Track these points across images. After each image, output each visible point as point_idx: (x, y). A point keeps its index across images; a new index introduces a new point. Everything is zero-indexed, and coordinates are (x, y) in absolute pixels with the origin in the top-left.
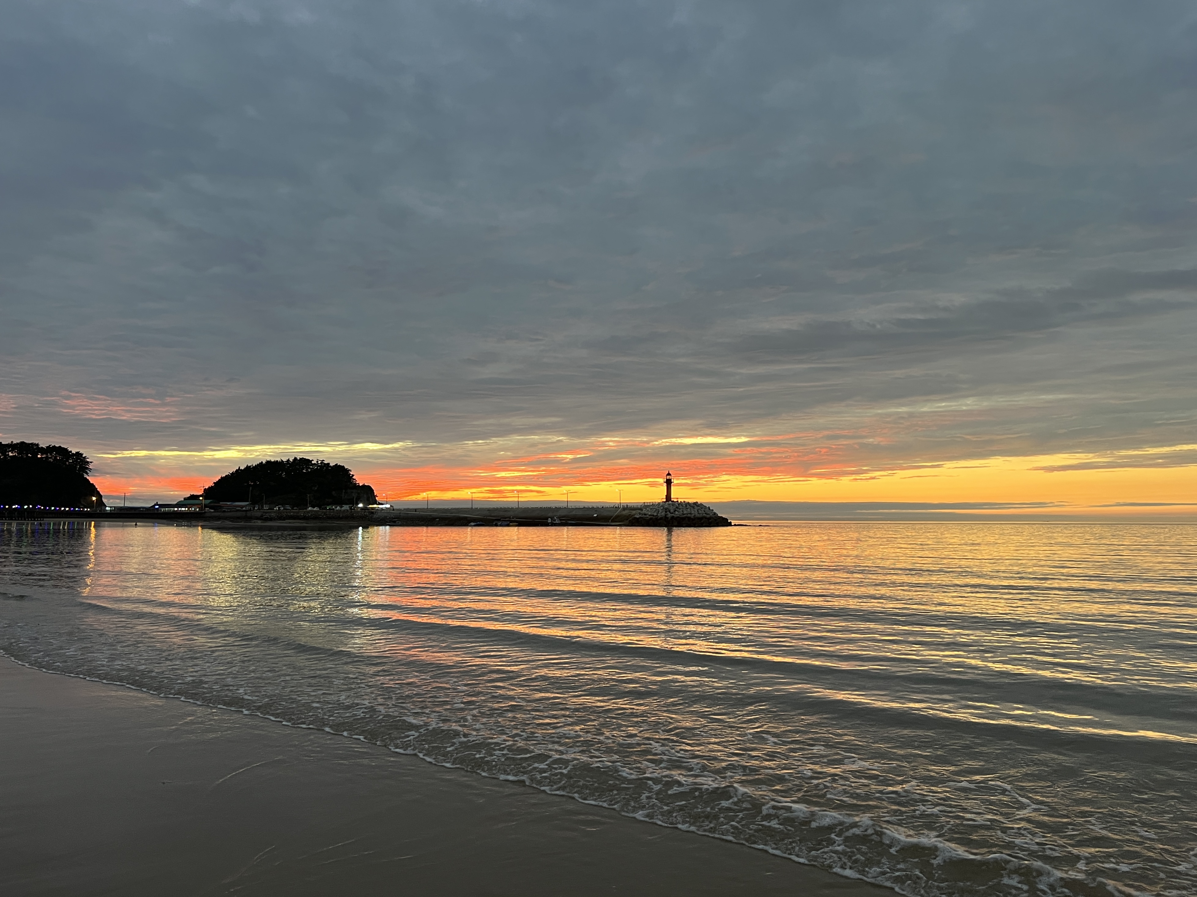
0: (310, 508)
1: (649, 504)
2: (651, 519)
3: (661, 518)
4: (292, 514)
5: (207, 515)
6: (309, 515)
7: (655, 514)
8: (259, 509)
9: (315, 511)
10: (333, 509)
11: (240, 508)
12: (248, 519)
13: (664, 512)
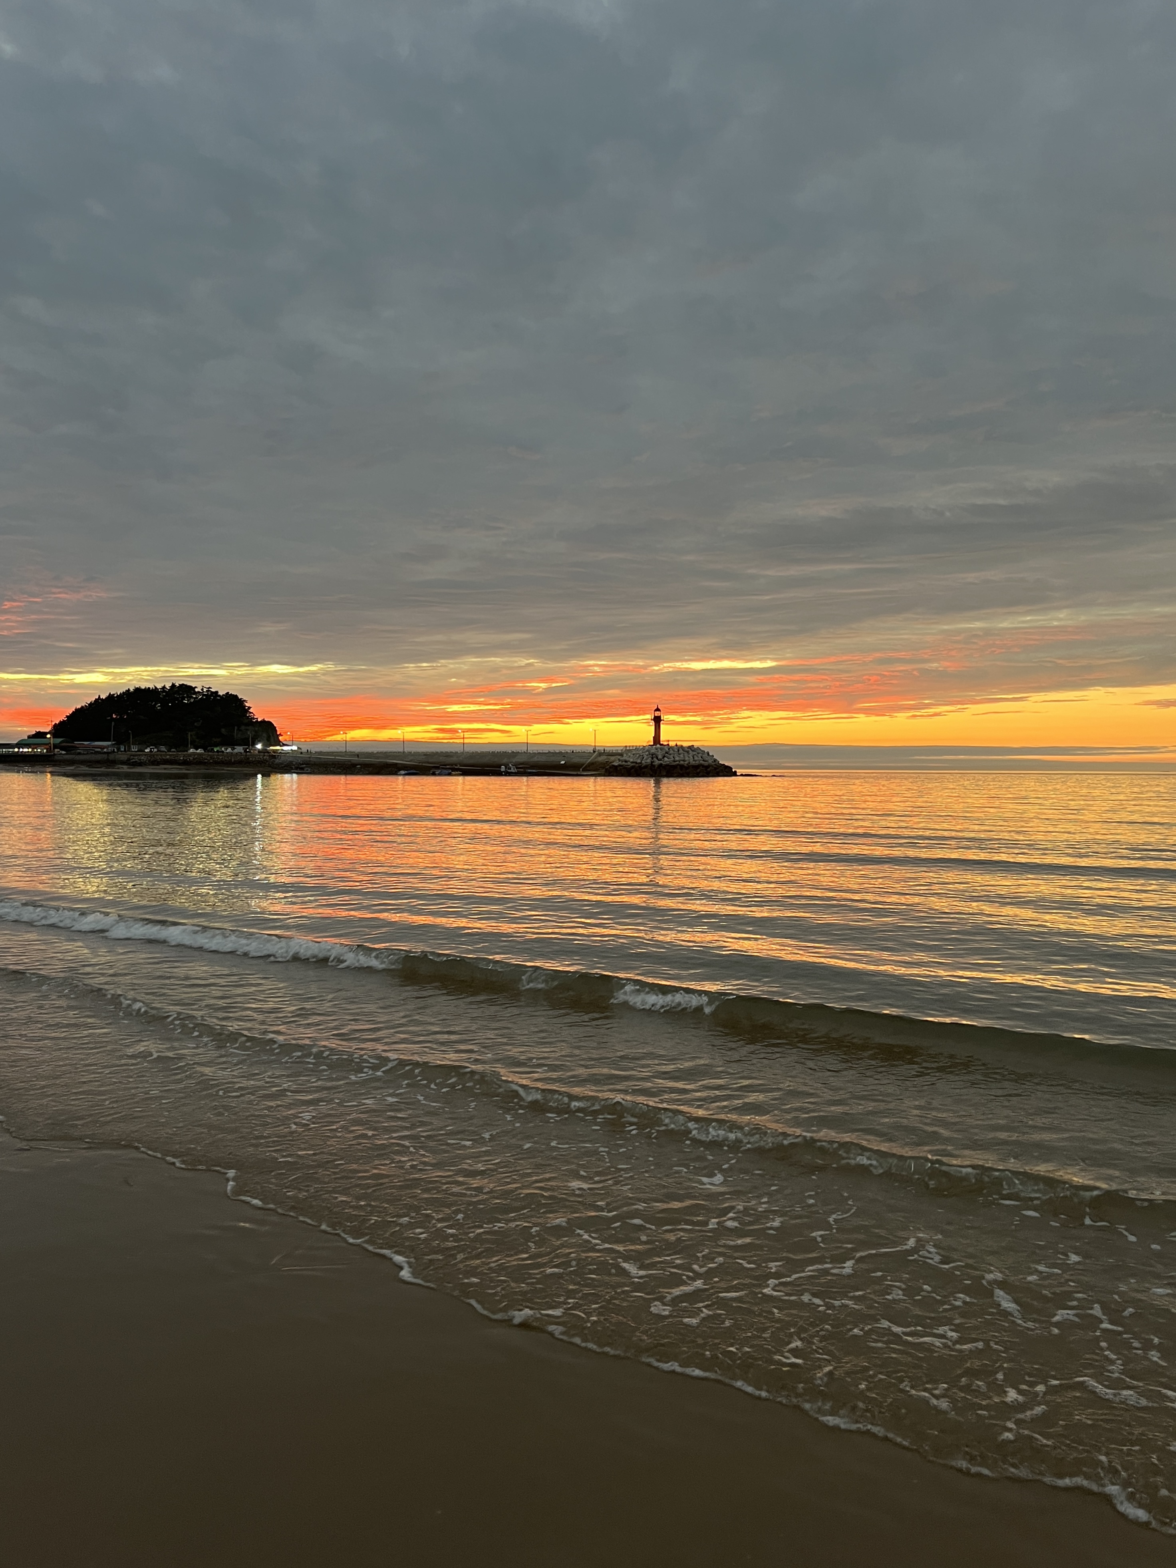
0: (191, 750)
1: (631, 748)
2: (633, 767)
3: (646, 767)
4: (168, 757)
5: (56, 757)
6: (191, 758)
7: (639, 761)
8: (125, 750)
9: (198, 754)
10: (223, 752)
11: (99, 750)
12: (112, 763)
13: (651, 758)
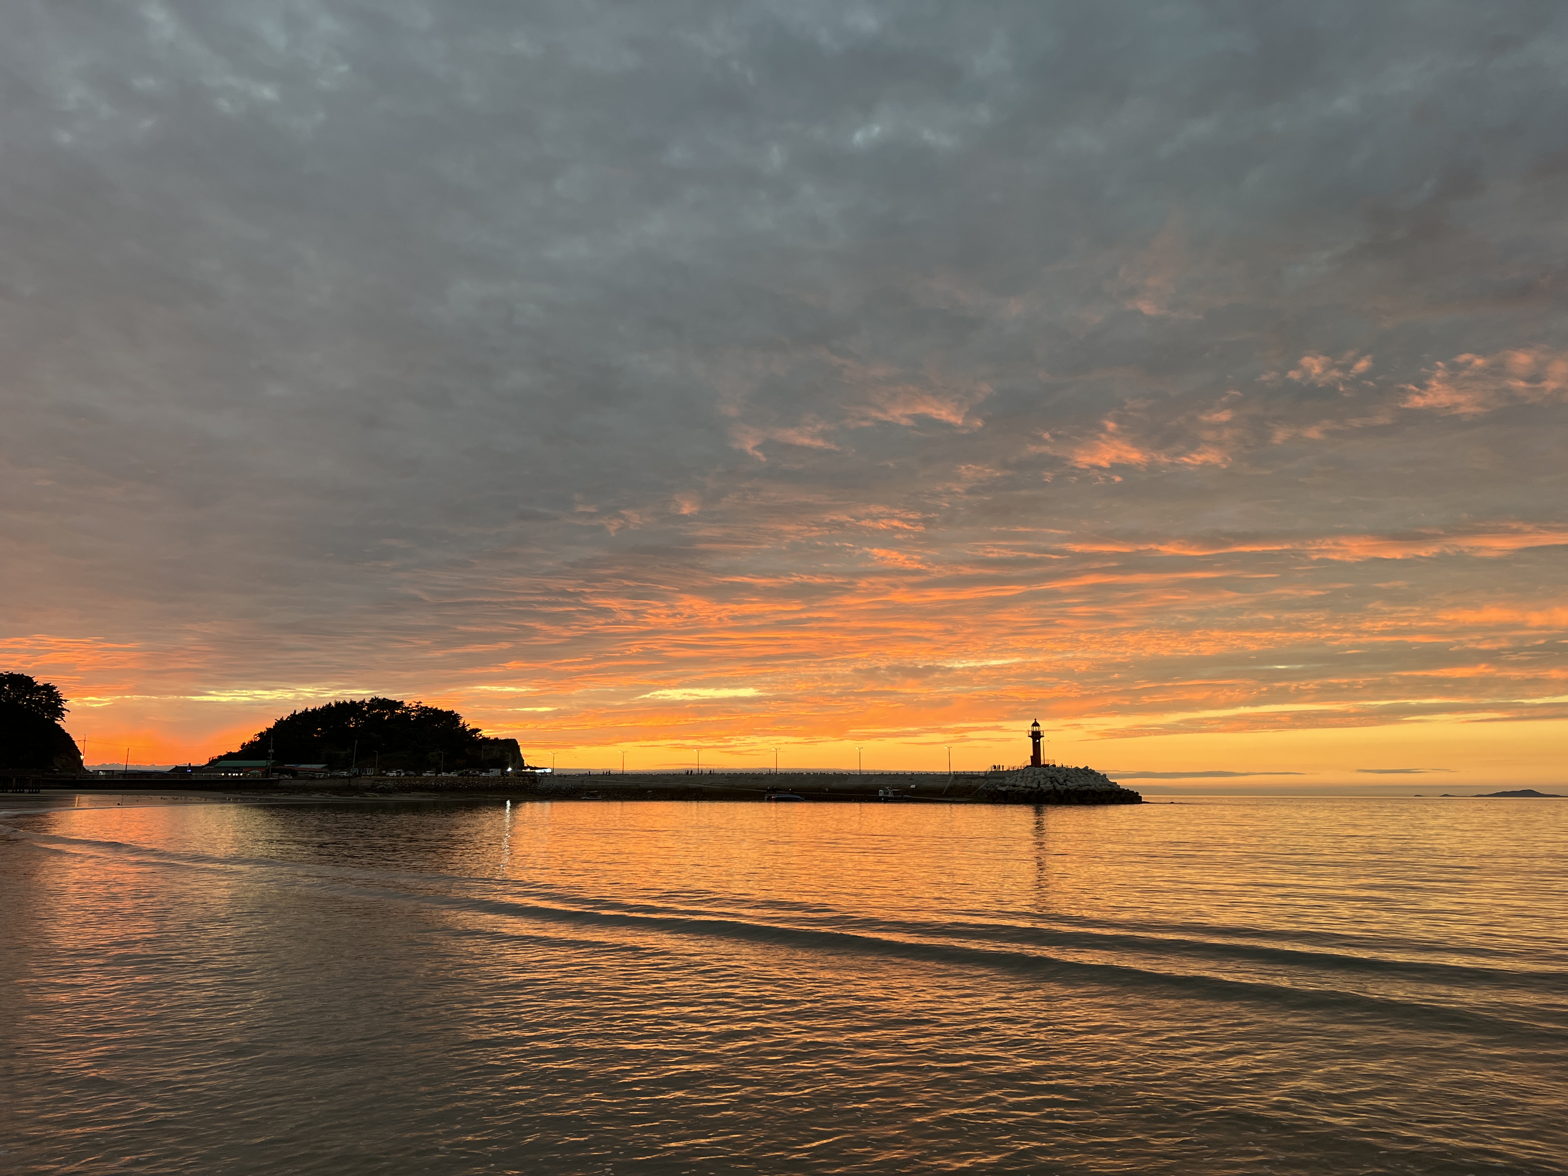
0: (444, 774)
4: (418, 782)
9: (453, 778)
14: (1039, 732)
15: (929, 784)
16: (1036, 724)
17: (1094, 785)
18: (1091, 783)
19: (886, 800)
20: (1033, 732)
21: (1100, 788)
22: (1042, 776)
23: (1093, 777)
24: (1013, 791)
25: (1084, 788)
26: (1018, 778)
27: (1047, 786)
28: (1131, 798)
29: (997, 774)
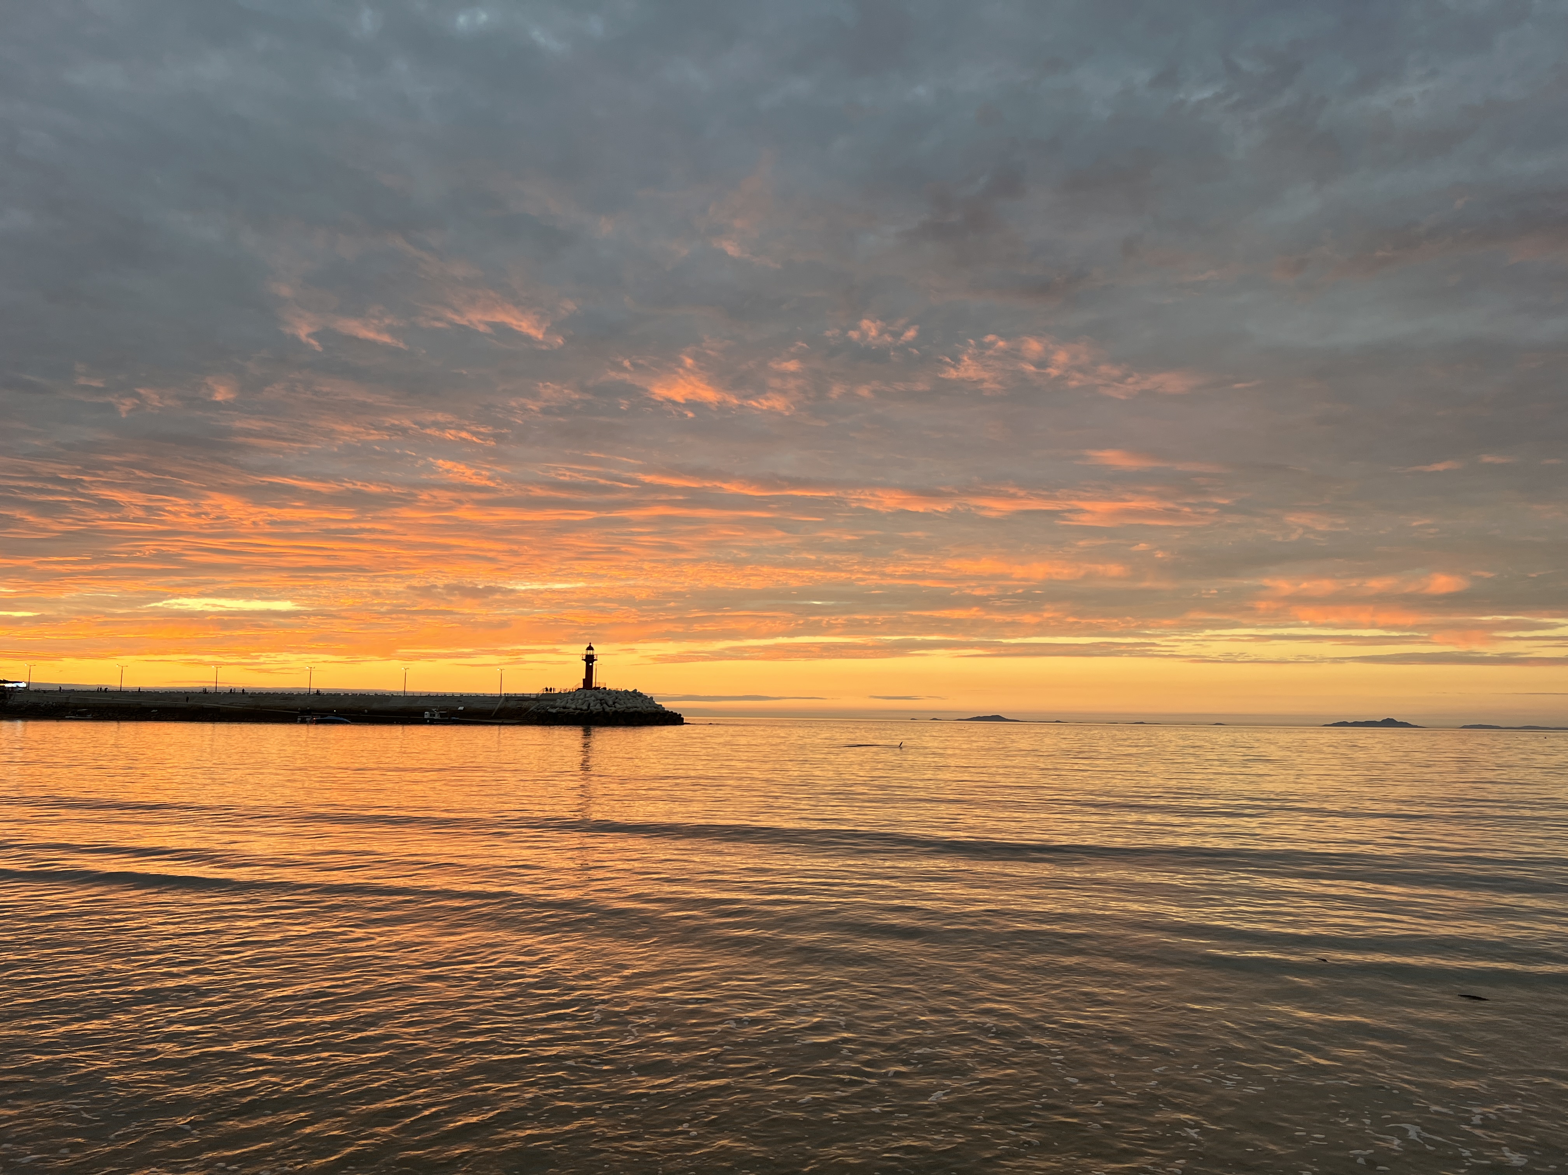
3: (598, 714)
7: (585, 707)
13: (599, 704)
14: (593, 656)
15: (477, 706)
16: (590, 648)
17: (641, 707)
18: (638, 705)
19: (432, 722)
20: (587, 656)
21: (646, 710)
22: (593, 698)
23: (640, 699)
24: (564, 713)
25: (631, 710)
26: (569, 701)
27: (596, 707)
28: (674, 719)
29: (549, 696)
